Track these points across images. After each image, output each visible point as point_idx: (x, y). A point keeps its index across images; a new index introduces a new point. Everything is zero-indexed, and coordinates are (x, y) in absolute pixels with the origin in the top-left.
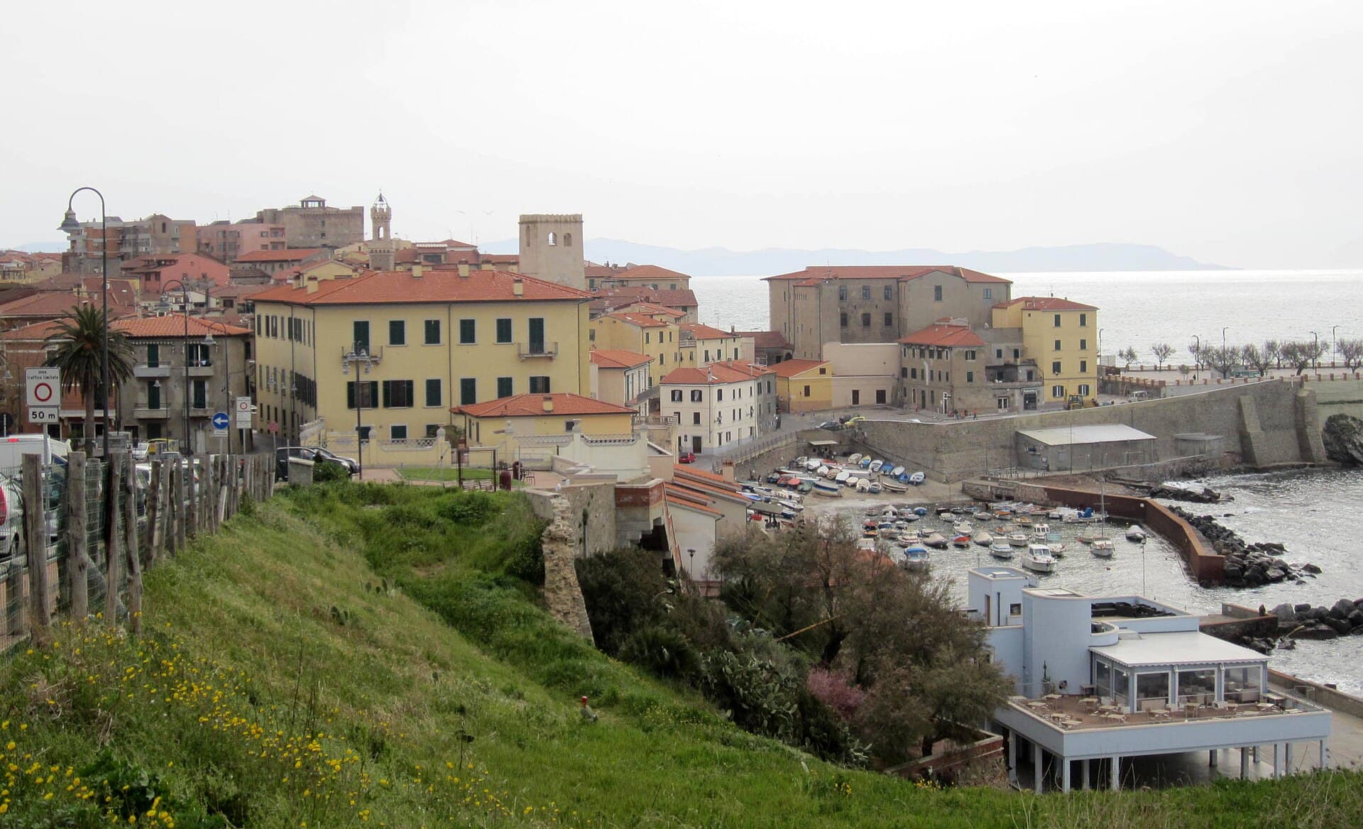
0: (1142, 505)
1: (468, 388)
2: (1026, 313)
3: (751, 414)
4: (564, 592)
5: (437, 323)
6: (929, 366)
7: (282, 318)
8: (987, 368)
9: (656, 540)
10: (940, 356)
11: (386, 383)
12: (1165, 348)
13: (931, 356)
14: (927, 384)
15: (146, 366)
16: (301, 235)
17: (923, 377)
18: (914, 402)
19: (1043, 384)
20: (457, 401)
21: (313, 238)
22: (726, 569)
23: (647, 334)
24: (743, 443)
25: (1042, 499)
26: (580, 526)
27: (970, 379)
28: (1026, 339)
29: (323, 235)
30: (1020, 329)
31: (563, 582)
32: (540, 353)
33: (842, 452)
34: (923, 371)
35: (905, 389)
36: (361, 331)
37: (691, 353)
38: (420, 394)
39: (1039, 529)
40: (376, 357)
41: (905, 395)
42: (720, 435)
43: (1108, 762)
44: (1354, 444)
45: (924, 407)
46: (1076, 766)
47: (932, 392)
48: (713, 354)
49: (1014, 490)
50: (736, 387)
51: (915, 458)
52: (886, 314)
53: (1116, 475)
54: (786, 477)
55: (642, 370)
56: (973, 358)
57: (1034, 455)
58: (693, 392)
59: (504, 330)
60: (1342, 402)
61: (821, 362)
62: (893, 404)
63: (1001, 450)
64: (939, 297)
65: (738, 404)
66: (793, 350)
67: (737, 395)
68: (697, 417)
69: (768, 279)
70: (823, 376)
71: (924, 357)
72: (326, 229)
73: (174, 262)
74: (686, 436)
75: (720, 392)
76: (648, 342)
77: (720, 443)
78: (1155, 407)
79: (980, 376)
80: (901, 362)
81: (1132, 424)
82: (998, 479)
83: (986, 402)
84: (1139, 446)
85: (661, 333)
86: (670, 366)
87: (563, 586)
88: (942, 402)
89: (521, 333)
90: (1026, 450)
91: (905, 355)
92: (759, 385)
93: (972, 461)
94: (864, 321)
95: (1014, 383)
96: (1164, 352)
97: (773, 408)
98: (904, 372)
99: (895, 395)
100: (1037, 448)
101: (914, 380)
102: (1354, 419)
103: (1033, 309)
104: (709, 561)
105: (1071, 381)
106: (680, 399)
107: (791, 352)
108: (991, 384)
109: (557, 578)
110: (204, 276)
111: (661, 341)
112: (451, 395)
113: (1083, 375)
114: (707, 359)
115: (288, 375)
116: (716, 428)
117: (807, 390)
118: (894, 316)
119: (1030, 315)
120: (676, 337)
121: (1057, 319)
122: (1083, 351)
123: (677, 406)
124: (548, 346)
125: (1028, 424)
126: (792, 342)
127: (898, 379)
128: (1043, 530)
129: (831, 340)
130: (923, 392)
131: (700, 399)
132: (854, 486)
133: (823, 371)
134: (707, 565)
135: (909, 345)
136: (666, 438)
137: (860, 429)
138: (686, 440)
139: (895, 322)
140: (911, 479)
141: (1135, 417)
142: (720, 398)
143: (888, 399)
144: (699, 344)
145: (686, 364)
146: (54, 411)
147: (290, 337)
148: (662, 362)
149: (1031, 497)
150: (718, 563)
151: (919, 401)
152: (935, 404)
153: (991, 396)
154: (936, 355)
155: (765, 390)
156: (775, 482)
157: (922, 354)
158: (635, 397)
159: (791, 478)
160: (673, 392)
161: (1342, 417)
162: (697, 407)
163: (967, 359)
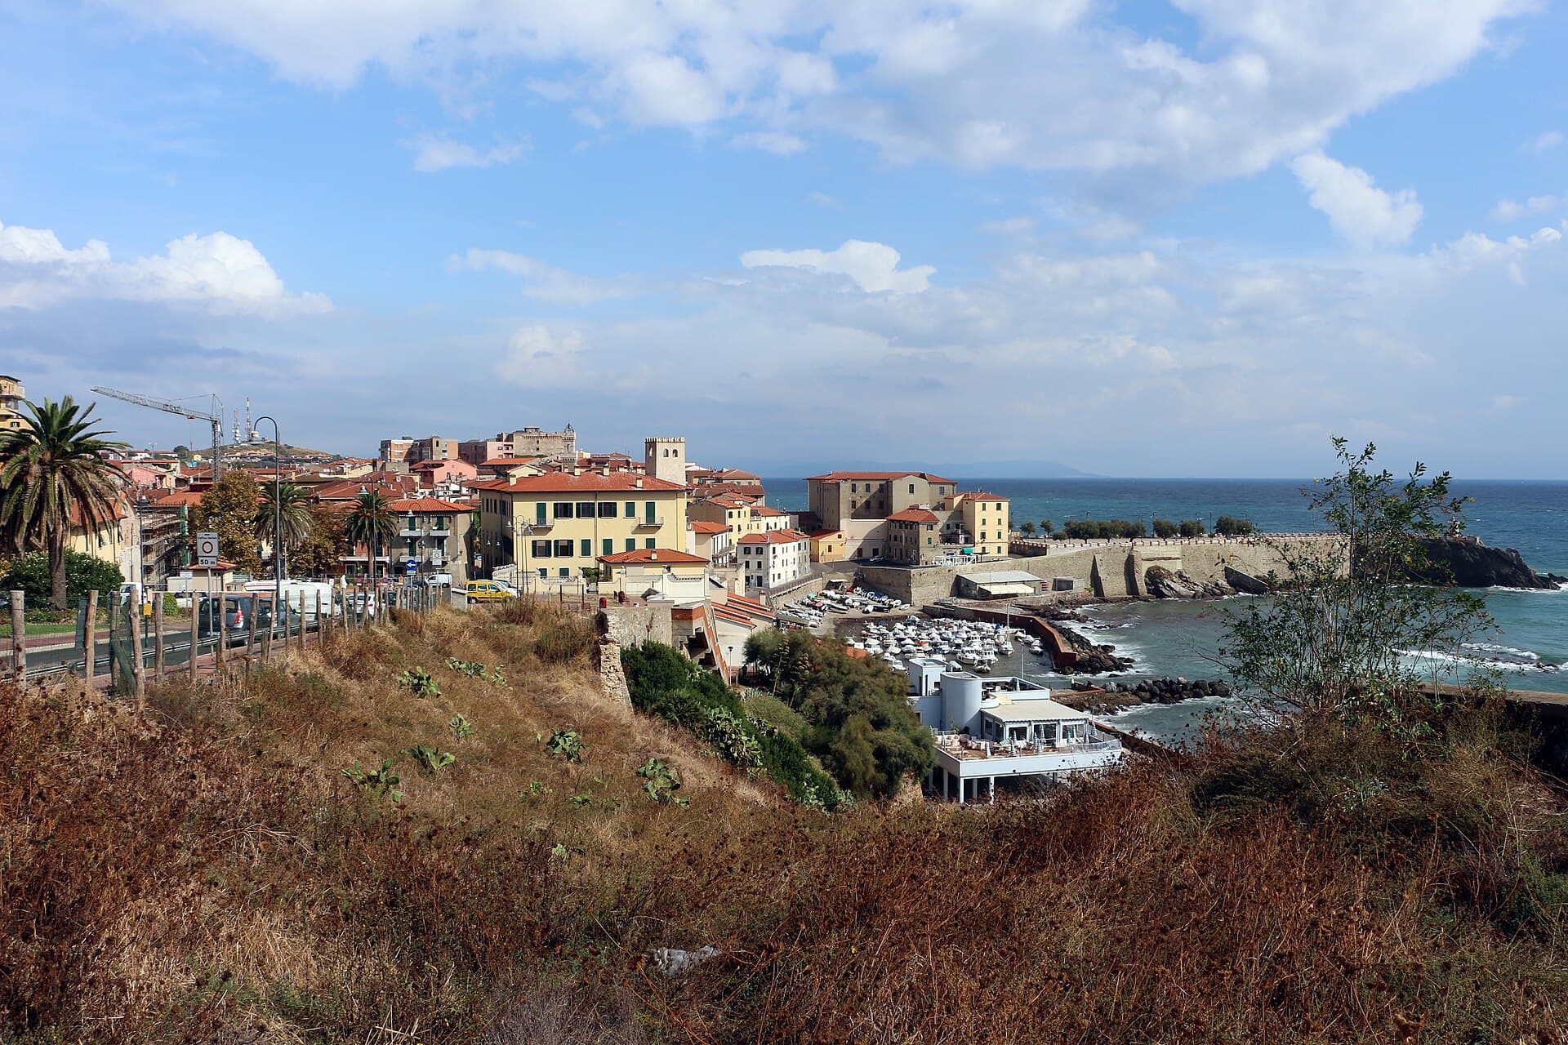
0: (1030, 620)
1: (608, 544)
2: (965, 502)
3: (794, 563)
4: (613, 674)
6: (905, 534)
7: (495, 501)
8: (940, 535)
9: (699, 641)
10: (911, 528)
11: (556, 542)
12: (1050, 526)
13: (906, 528)
14: (904, 545)
15: (408, 530)
16: (524, 449)
17: (901, 541)
18: (896, 556)
19: (974, 545)
20: (600, 554)
21: (532, 451)
23: (731, 513)
24: (789, 581)
25: (973, 617)
27: (929, 542)
28: (964, 518)
29: (538, 449)
30: (962, 512)
31: (612, 668)
32: (653, 525)
33: (850, 586)
34: (901, 537)
35: (890, 550)
36: (541, 511)
37: (758, 525)
38: (577, 548)
40: (550, 526)
42: (774, 575)
43: (988, 779)
44: (1163, 585)
45: (901, 561)
46: (968, 783)
47: (907, 553)
48: (772, 525)
49: (954, 611)
50: (784, 545)
51: (895, 591)
52: (880, 502)
53: (1017, 601)
55: (724, 535)
56: (931, 529)
57: (967, 589)
58: (757, 549)
59: (631, 510)
60: (1154, 559)
61: (839, 530)
62: (882, 556)
63: (947, 586)
64: (912, 491)
65: (785, 556)
66: (822, 523)
67: (785, 551)
68: (759, 563)
69: (809, 479)
70: (840, 540)
71: (902, 529)
72: (539, 446)
73: (442, 465)
74: (752, 576)
75: (774, 549)
76: (731, 518)
77: (774, 581)
78: (1042, 561)
79: (936, 541)
80: (888, 531)
81: (1028, 570)
82: (944, 604)
83: (940, 557)
84: (1032, 584)
85: (739, 512)
86: (744, 532)
87: (612, 671)
88: (912, 559)
89: (641, 512)
90: (962, 586)
91: (890, 527)
92: (799, 545)
93: (930, 593)
94: (866, 507)
95: (956, 545)
97: (808, 559)
98: (889, 538)
99: (884, 552)
100: (969, 585)
101: (895, 542)
102: (1164, 569)
103: (969, 500)
104: (744, 655)
105: (991, 544)
106: (749, 554)
107: (821, 525)
108: (942, 546)
109: (609, 666)
110: (460, 474)
111: (739, 517)
112: (598, 550)
113: (999, 540)
114: (768, 528)
115: (498, 536)
116: (772, 571)
117: (830, 547)
118: (885, 503)
119: (967, 503)
120: (748, 514)
121: (984, 505)
122: (999, 526)
123: (747, 558)
124: (658, 521)
125: (964, 570)
126: (821, 520)
127: (886, 541)
129: (845, 517)
130: (901, 552)
131: (761, 553)
133: (840, 536)
134: (743, 659)
135: (893, 521)
136: (736, 577)
137: (861, 573)
138: (752, 578)
139: (885, 507)
140: (892, 604)
141: (1029, 567)
142: (774, 553)
144: (763, 519)
145: (754, 532)
146: (214, 560)
147: (500, 514)
148: (739, 531)
149: (966, 615)
150: (749, 657)
151: (899, 556)
152: (908, 561)
153: (943, 553)
154: (909, 527)
155: (803, 548)
157: (901, 527)
158: (719, 552)
159: (818, 603)
160: (745, 550)
161: (1159, 568)
162: (759, 558)
163: (927, 530)
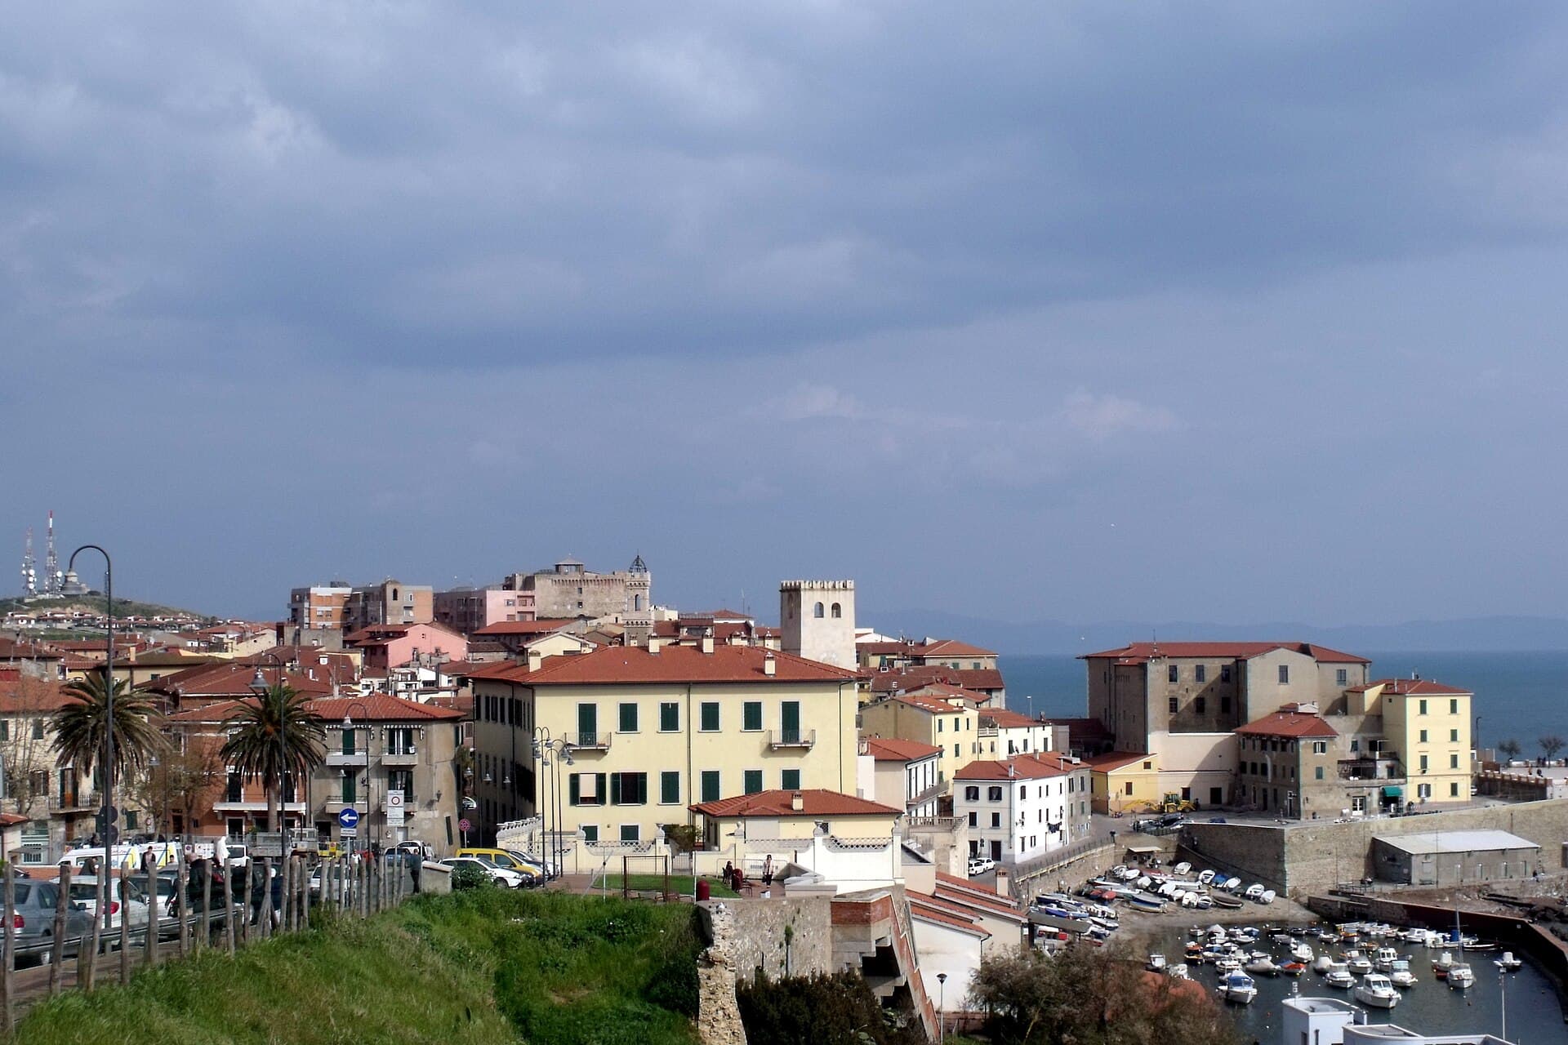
0: (1519, 927)
1: (711, 781)
2: (1386, 698)
3: (1061, 815)
4: (723, 1025)
5: (675, 706)
6: (1272, 761)
7: (502, 699)
8: (1340, 762)
9: (883, 963)
10: (1284, 749)
11: (615, 776)
12: (1555, 740)
13: (1274, 749)
14: (1269, 781)
15: (341, 753)
16: (555, 604)
17: (1265, 773)
18: (1255, 802)
19: (1406, 782)
20: (697, 799)
21: (569, 607)
22: (990, 999)
23: (940, 721)
24: (1051, 850)
25: (1401, 919)
26: (781, 946)
27: (1319, 776)
28: (1386, 729)
29: (580, 604)
30: (1381, 717)
31: (721, 1013)
32: (795, 743)
33: (1168, 861)
34: (1265, 766)
35: (1244, 787)
36: (587, 716)
37: (992, 743)
38: (654, 788)
39: (1383, 954)
40: (604, 745)
41: (1244, 794)
42: (1023, 839)
45: (1265, 808)
47: (1275, 790)
48: (1018, 744)
49: (1367, 907)
50: (1043, 782)
51: (1253, 868)
52: (1223, 699)
53: (1492, 890)
54: (1101, 890)
55: (928, 761)
56: (1323, 750)
57: (1393, 866)
58: (991, 789)
59: (753, 715)
61: (1146, 753)
62: (1229, 803)
63: (1355, 859)
64: (1284, 678)
65: (1044, 803)
66: (1114, 741)
67: (1043, 792)
68: (996, 818)
69: (1087, 658)
70: (1147, 771)
71: (1266, 750)
72: (582, 598)
73: (404, 634)
74: (982, 841)
75: (1023, 789)
76: (940, 730)
77: (1023, 850)
78: (1539, 810)
79: (1332, 773)
80: (1239, 755)
81: (1511, 829)
82: (1349, 894)
83: (1338, 802)
84: (1520, 856)
85: (957, 720)
86: (967, 758)
87: (720, 1018)
88: (1286, 803)
89: (772, 719)
90: (1384, 859)
91: (1244, 747)
92: (1071, 781)
93: (1320, 872)
94: (1197, 707)
95: (1372, 781)
96: (1553, 745)
97: (1088, 808)
98: (1242, 767)
99: (1231, 793)
100: (1397, 857)
101: (1254, 776)
103: (1394, 694)
104: (972, 990)
105: (1439, 778)
106: (976, 797)
107: (1112, 742)
108: (1344, 782)
109: (714, 1009)
110: (437, 650)
111: (957, 729)
112: (692, 791)
113: (1454, 771)
114: (1011, 750)
115: (508, 766)
116: (1019, 832)
117: (1129, 788)
118: (1233, 701)
119: (1390, 700)
120: (974, 724)
121: (1424, 704)
122: (1454, 743)
123: (972, 806)
124: (804, 735)
125: (1387, 829)
126: (1113, 731)
127: (1236, 775)
128: (1389, 955)
129: (1158, 729)
130: (1265, 790)
131: (999, 798)
132: (1180, 900)
133: (1147, 766)
134: (967, 995)
135: (1248, 735)
136: (951, 843)
137: (1189, 833)
138: (982, 845)
139: (1234, 709)
140: (1248, 892)
141: (1514, 821)
142: (1023, 796)
143: (1224, 798)
144: (1002, 732)
145: (986, 756)
147: (511, 722)
148: (957, 754)
149: (1389, 915)
150: (982, 992)
151: (1260, 801)
152: (1278, 806)
153: (1344, 796)
154: (1279, 746)
155: (1078, 787)
156: (1088, 896)
157: (1264, 747)
158: (919, 795)
159: (1106, 891)
160: (968, 789)
162: (995, 807)
163: (1315, 752)
